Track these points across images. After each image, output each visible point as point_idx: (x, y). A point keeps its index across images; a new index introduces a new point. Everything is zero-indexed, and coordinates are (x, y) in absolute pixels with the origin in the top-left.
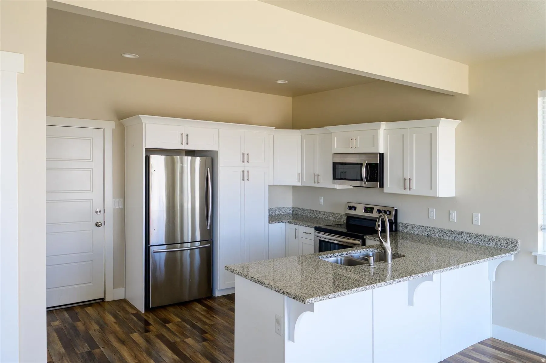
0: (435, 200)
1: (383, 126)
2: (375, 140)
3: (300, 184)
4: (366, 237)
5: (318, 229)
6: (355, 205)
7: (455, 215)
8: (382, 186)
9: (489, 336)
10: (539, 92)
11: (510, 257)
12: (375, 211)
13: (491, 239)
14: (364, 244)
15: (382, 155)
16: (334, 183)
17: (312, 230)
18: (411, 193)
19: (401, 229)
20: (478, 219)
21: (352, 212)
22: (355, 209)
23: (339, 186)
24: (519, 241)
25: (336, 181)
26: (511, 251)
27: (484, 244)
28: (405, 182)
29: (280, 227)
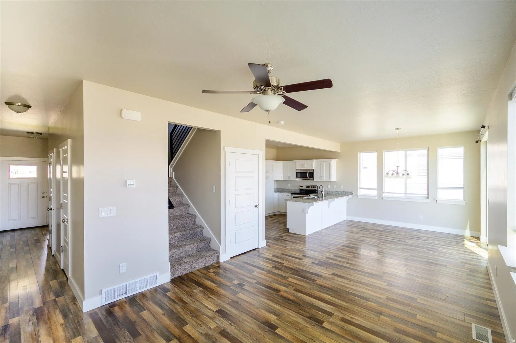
0: (330, 182)
1: (314, 160)
2: (312, 165)
3: (282, 180)
4: (310, 194)
5: (292, 193)
6: (303, 186)
7: (336, 187)
8: (314, 179)
9: (346, 219)
10: (359, 152)
11: (351, 196)
12: (310, 187)
13: (346, 192)
14: (309, 196)
15: (314, 169)
16: (296, 179)
17: (290, 194)
18: (323, 181)
19: (319, 192)
20: (342, 187)
21: (302, 188)
22: (303, 187)
23: (298, 179)
24: (354, 192)
25: (297, 178)
26: (351, 195)
27: (344, 194)
28: (321, 177)
29: (277, 194)
